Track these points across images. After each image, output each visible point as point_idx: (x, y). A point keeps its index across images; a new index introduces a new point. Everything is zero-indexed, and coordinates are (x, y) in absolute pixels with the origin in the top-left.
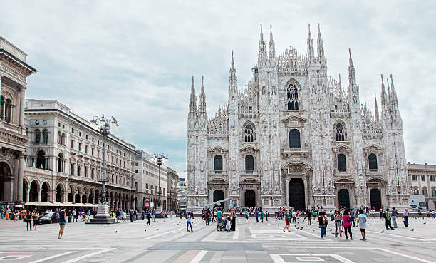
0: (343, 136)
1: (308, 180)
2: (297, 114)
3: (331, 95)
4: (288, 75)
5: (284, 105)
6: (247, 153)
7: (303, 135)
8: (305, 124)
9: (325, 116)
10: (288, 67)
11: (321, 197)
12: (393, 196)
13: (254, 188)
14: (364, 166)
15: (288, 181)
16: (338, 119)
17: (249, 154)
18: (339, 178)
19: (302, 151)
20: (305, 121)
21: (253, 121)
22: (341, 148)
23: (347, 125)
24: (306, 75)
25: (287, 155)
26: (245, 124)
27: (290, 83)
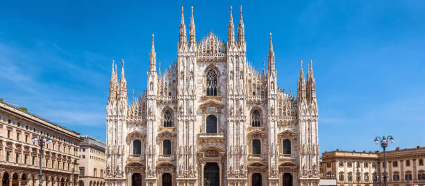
0: (259, 123)
1: (223, 164)
2: (214, 100)
3: (250, 81)
4: (208, 61)
5: (202, 91)
6: (165, 138)
7: (220, 121)
8: (223, 110)
9: (241, 102)
10: (208, 52)
11: (234, 181)
12: (303, 180)
13: (171, 171)
14: (278, 151)
15: (203, 165)
16: (255, 105)
17: (167, 139)
18: (252, 162)
19: (219, 136)
20: (222, 108)
21: (172, 107)
22: (257, 134)
23: (264, 111)
24: (225, 60)
25: (203, 140)
26: (164, 109)
27: (210, 69)
